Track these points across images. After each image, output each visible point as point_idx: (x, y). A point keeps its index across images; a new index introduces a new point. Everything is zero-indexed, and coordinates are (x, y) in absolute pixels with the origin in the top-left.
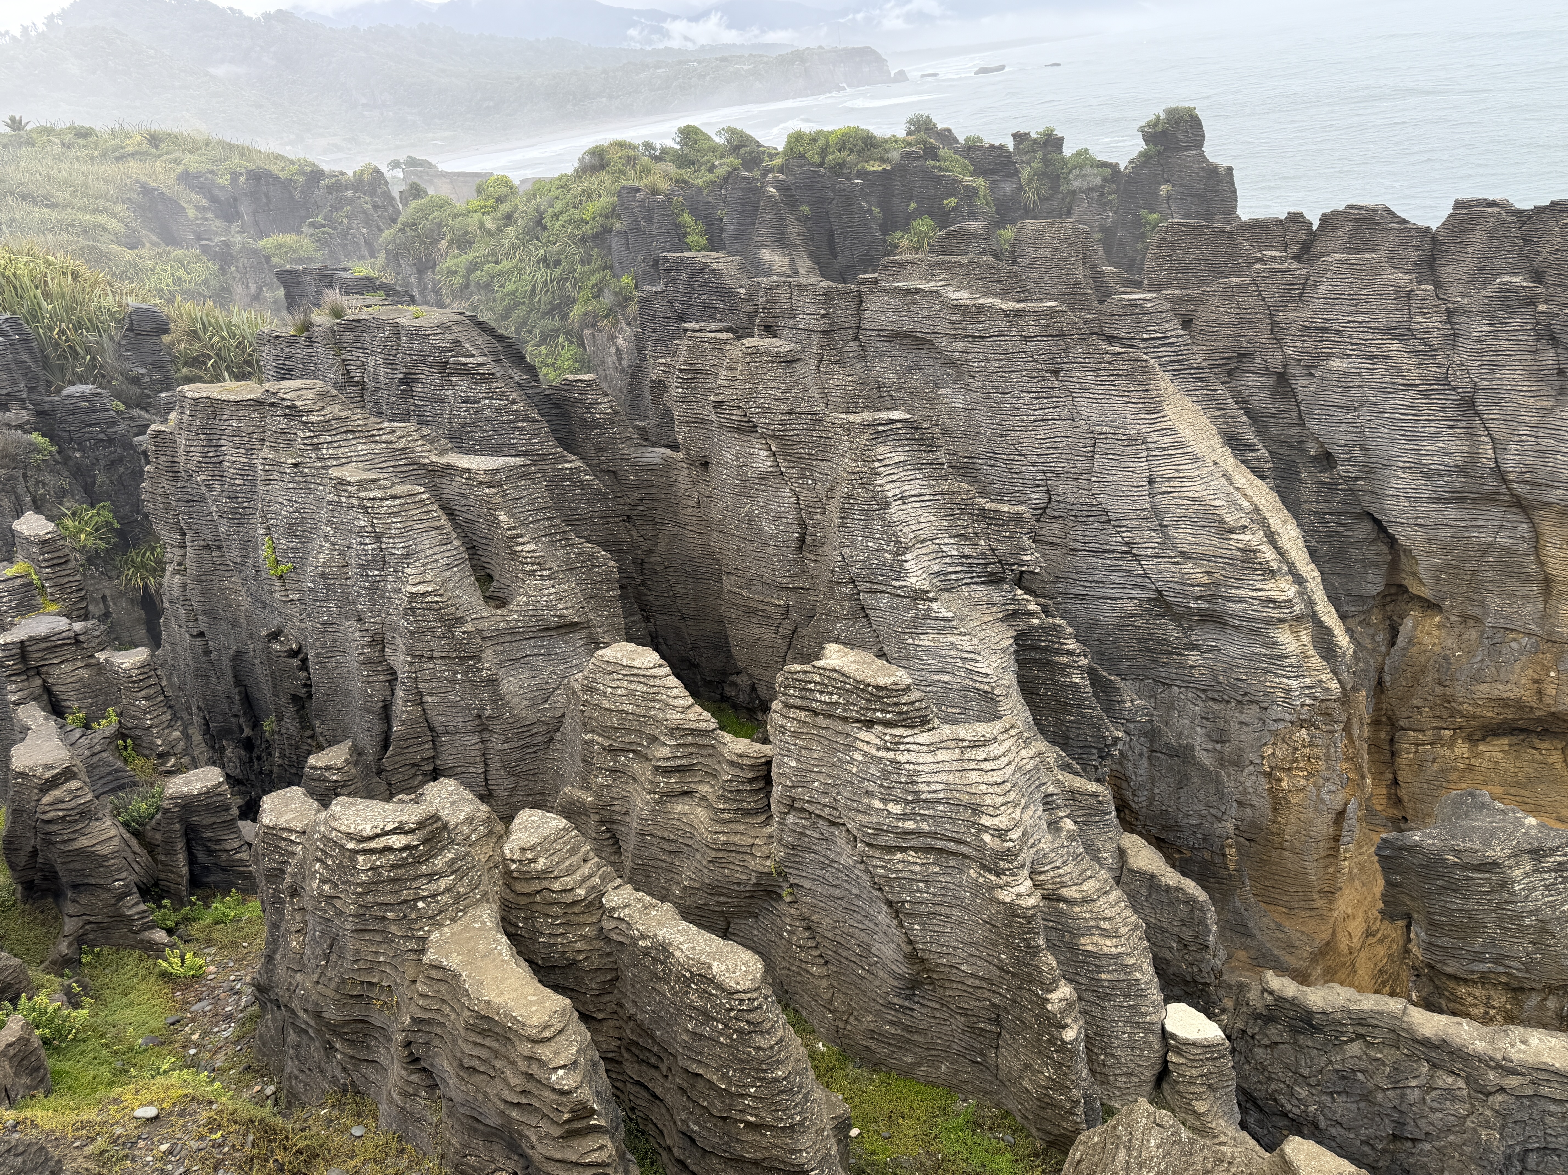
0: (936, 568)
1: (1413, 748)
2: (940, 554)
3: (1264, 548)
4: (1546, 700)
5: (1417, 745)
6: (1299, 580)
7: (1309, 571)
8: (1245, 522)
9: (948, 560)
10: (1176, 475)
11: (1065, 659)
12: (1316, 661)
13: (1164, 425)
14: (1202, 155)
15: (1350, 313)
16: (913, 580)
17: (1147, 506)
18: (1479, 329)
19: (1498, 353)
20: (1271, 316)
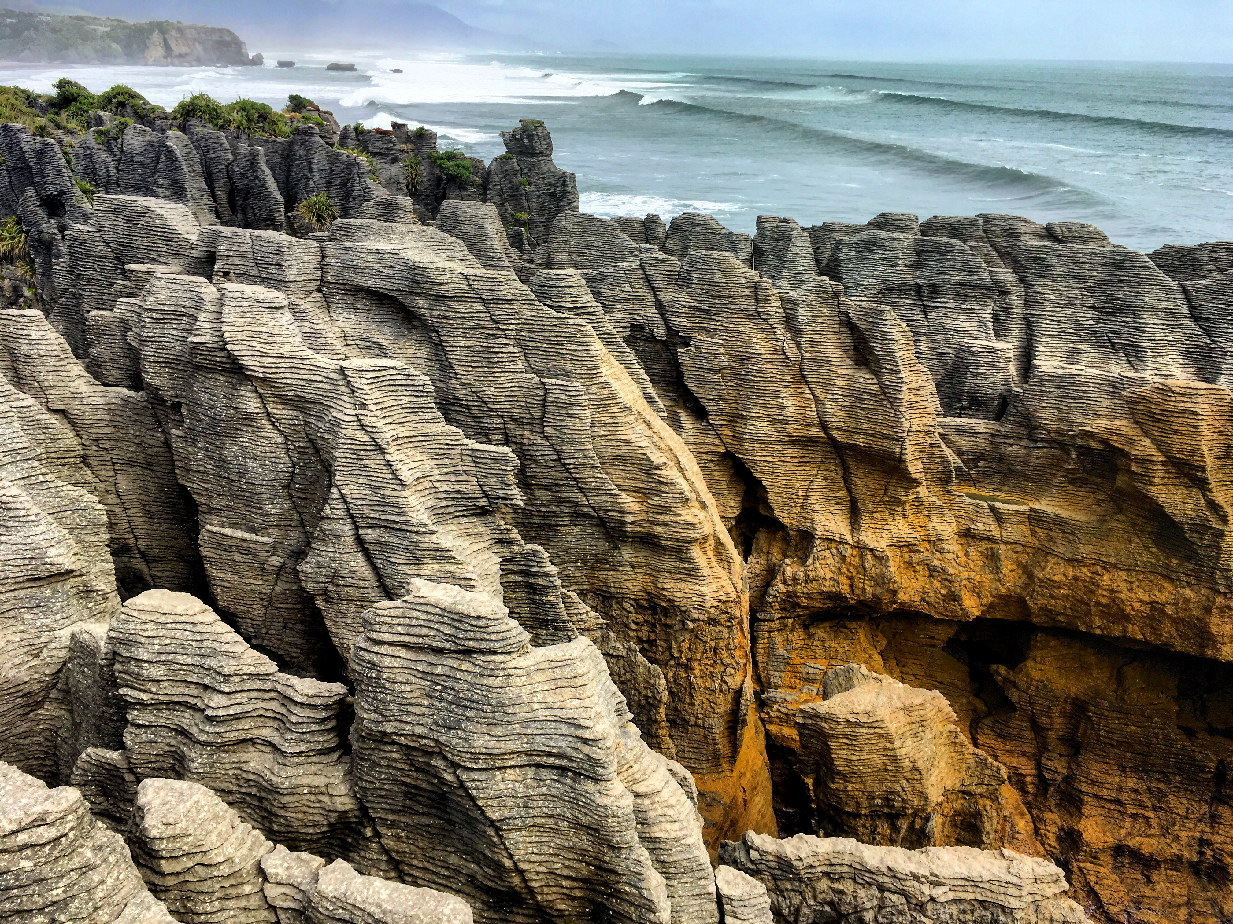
0: (430, 503)
1: (767, 635)
2: (433, 490)
3: (681, 480)
4: (857, 592)
5: (769, 632)
6: (704, 506)
7: (708, 498)
8: (664, 460)
9: (440, 495)
10: (611, 421)
11: (540, 581)
12: (719, 571)
13: (602, 380)
14: (550, 161)
15: (714, 297)
16: (414, 515)
17: (591, 447)
18: (803, 314)
19: (816, 333)
20: (655, 295)
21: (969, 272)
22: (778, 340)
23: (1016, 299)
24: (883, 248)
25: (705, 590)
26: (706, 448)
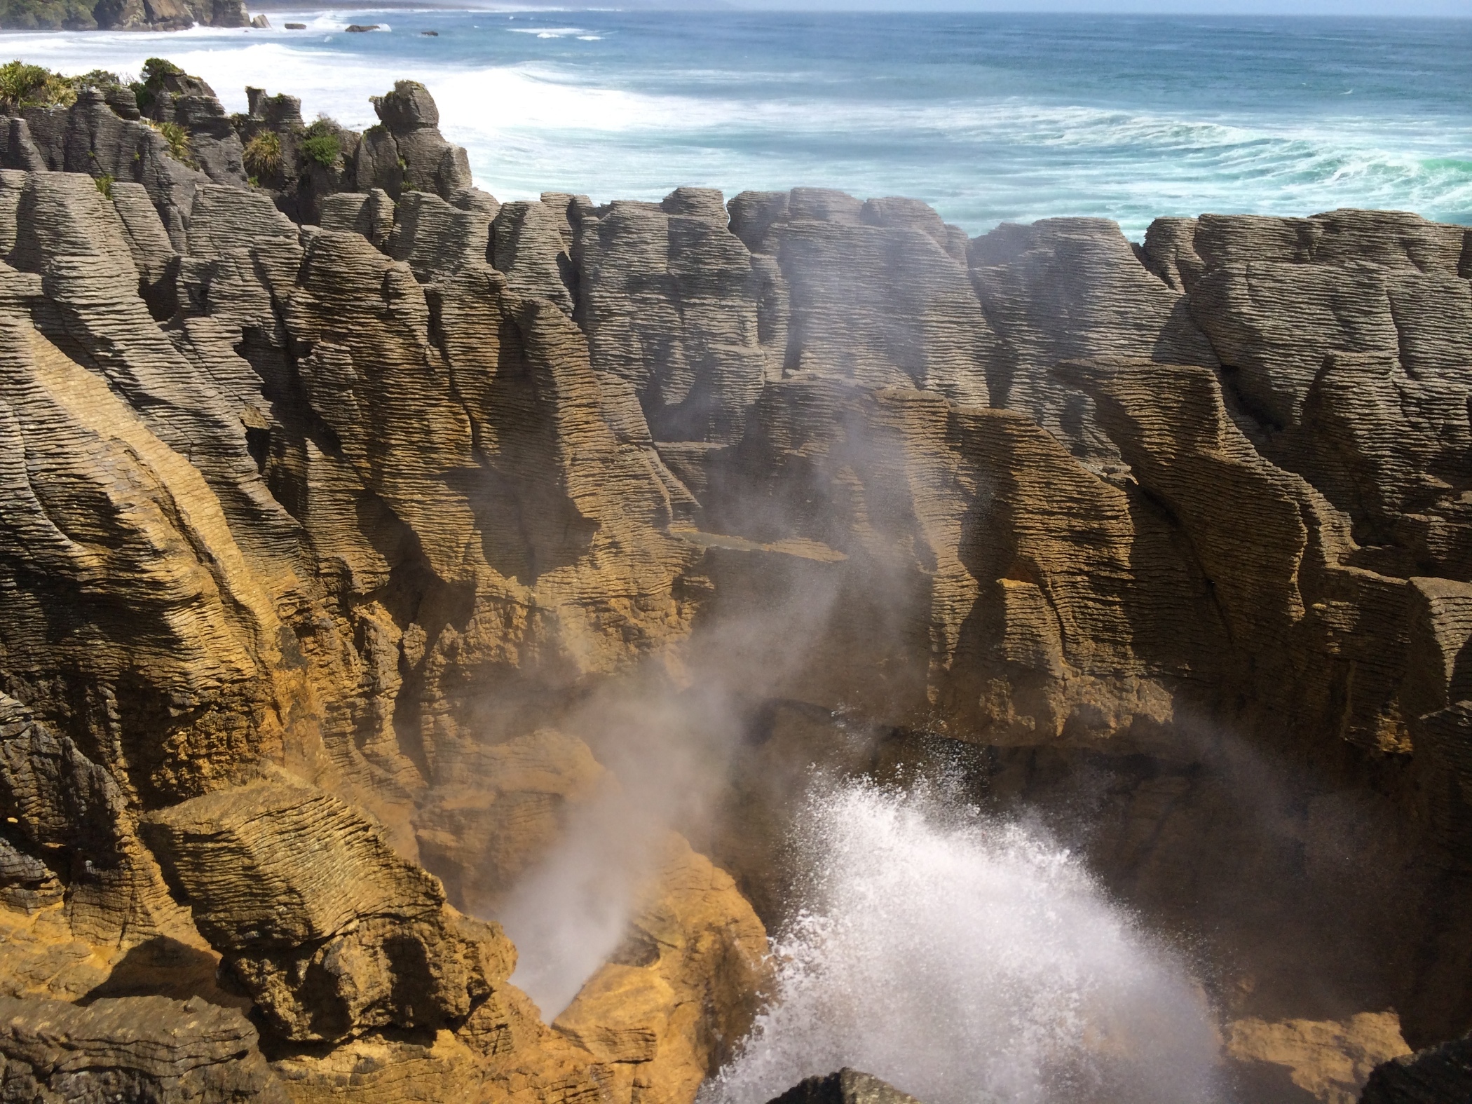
6: (205, 559)
8: (135, 500)
10: (59, 450)
12: (227, 641)
13: (38, 397)
14: (438, 135)
15: (334, 291)
17: (26, 484)
18: (450, 311)
19: (469, 336)
20: (271, 290)
21: (728, 260)
22: (419, 346)
23: (782, 295)
24: (627, 230)
25: (189, 666)
26: (341, 485)
